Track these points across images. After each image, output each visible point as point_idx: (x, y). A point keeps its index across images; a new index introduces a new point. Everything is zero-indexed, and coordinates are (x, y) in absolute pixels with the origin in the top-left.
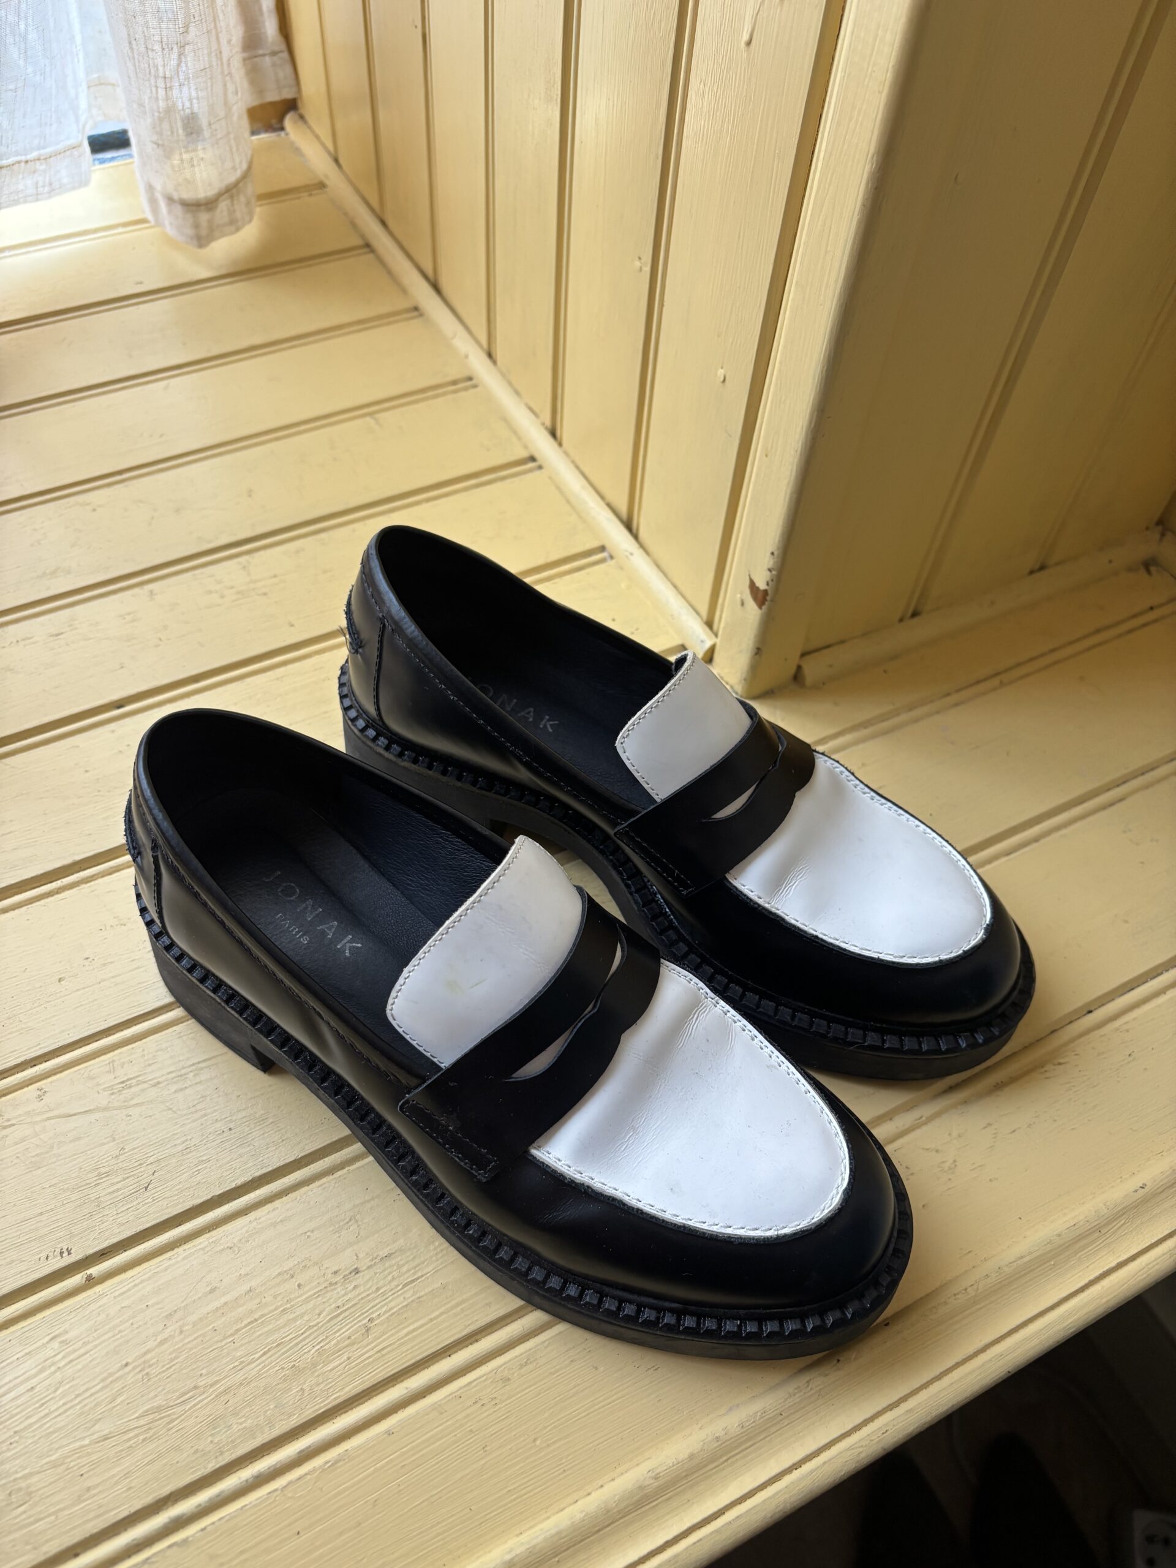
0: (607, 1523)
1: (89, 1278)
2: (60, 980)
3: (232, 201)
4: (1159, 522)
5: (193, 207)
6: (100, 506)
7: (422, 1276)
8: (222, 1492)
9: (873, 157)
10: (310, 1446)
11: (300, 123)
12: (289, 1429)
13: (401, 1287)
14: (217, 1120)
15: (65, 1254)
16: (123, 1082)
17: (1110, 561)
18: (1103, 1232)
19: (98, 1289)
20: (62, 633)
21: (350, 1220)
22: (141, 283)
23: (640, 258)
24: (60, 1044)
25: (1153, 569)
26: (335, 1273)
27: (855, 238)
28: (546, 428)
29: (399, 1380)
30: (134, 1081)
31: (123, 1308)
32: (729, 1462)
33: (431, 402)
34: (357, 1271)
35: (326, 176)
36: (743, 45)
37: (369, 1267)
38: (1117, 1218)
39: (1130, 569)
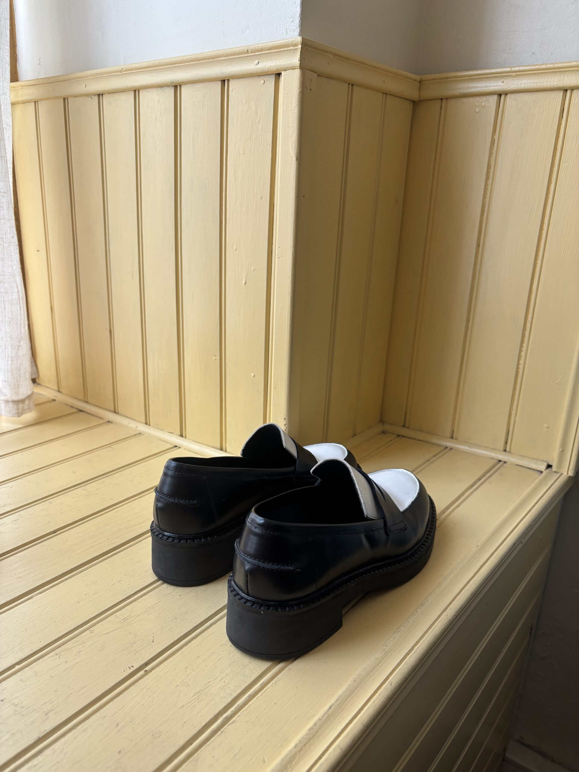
1: (146, 671)
2: (79, 602)
4: (381, 421)
5: (17, 402)
6: (13, 486)
8: (239, 704)
9: (290, 294)
10: (263, 682)
11: (39, 386)
12: (253, 680)
14: (169, 618)
16: (124, 619)
17: (373, 432)
18: (475, 558)
19: (150, 674)
20: (18, 519)
23: (215, 356)
25: (385, 433)
28: (178, 435)
30: (128, 618)
31: (166, 672)
35: (56, 397)
36: (243, 285)
38: (476, 554)
39: (379, 434)
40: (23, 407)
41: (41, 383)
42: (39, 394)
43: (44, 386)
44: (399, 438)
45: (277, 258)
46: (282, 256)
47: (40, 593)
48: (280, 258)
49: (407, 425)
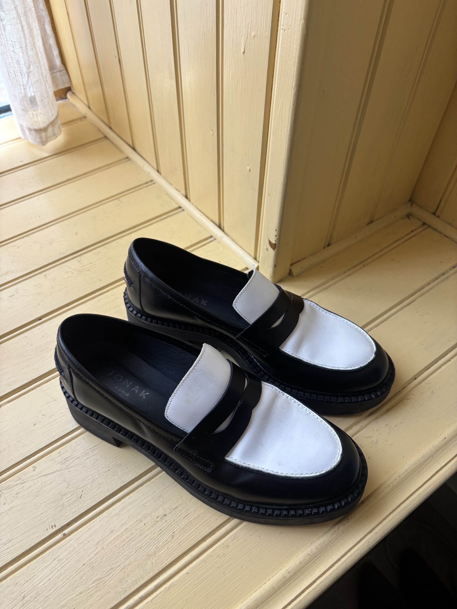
0: (274, 593)
1: (64, 535)
2: (34, 425)
3: (53, 127)
4: (410, 200)
5: (39, 131)
6: (21, 246)
7: (190, 513)
8: (128, 606)
9: (294, 88)
10: (159, 583)
11: (73, 95)
12: (150, 578)
13: (183, 518)
14: (103, 468)
15: (54, 527)
16: (65, 459)
17: (395, 216)
18: (434, 456)
19: (69, 538)
20: (14, 295)
21: (160, 497)
22: (22, 161)
23: (212, 130)
24: (39, 449)
25: (411, 217)
26: (157, 517)
27: (292, 114)
28: (184, 196)
29: (188, 553)
30: (69, 458)
31: (79, 543)
32: (315, 562)
33: (139, 191)
34: (165, 515)
35: (86, 114)
36: (242, 53)
37: (170, 513)
38: (438, 451)
39: (403, 218)
40: (46, 136)
41: (76, 93)
42: (74, 106)
43: (77, 97)
44: (425, 226)
45: (282, 29)
46: (289, 29)
47: (9, 402)
48: (286, 31)
49: (437, 214)
